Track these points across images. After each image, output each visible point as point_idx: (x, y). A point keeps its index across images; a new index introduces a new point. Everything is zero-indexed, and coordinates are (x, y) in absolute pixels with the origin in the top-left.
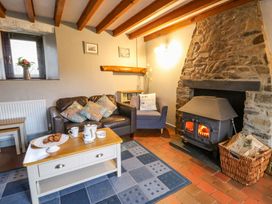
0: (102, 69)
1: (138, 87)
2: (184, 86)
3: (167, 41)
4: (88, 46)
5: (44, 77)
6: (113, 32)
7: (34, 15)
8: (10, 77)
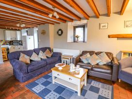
0: (109, 37)
4: (102, 25)
5: (84, 42)
6: (120, 12)
7: (80, 19)
8: (74, 41)
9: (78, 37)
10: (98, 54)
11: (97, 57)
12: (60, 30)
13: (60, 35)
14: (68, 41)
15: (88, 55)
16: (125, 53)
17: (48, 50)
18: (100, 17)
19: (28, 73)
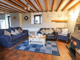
0: (52, 21)
1: (65, 26)
2: (77, 26)
3: (74, 10)
4: (49, 16)
5: (40, 24)
6: (56, 11)
7: (38, 11)
8: (35, 24)
9: (37, 21)
10: (48, 29)
11: (48, 30)
12: (26, 17)
13: (26, 20)
14: (32, 24)
15: (44, 30)
16: (58, 28)
17: (19, 29)
18: (48, 11)
19: (13, 41)
